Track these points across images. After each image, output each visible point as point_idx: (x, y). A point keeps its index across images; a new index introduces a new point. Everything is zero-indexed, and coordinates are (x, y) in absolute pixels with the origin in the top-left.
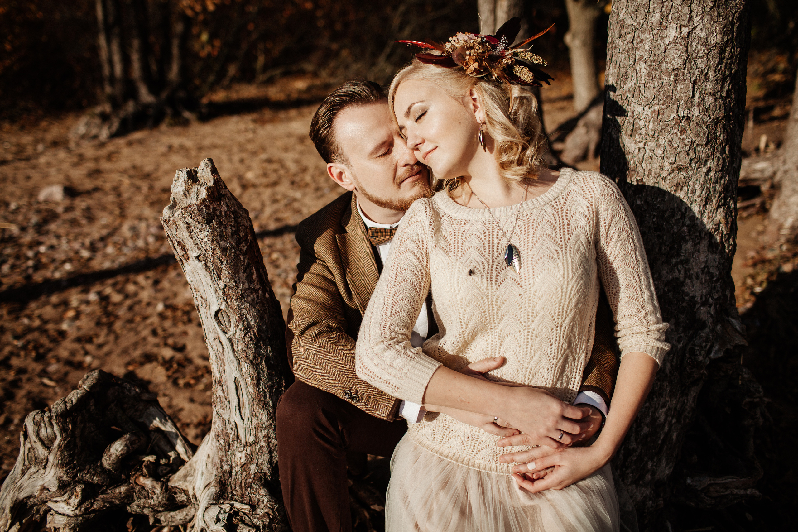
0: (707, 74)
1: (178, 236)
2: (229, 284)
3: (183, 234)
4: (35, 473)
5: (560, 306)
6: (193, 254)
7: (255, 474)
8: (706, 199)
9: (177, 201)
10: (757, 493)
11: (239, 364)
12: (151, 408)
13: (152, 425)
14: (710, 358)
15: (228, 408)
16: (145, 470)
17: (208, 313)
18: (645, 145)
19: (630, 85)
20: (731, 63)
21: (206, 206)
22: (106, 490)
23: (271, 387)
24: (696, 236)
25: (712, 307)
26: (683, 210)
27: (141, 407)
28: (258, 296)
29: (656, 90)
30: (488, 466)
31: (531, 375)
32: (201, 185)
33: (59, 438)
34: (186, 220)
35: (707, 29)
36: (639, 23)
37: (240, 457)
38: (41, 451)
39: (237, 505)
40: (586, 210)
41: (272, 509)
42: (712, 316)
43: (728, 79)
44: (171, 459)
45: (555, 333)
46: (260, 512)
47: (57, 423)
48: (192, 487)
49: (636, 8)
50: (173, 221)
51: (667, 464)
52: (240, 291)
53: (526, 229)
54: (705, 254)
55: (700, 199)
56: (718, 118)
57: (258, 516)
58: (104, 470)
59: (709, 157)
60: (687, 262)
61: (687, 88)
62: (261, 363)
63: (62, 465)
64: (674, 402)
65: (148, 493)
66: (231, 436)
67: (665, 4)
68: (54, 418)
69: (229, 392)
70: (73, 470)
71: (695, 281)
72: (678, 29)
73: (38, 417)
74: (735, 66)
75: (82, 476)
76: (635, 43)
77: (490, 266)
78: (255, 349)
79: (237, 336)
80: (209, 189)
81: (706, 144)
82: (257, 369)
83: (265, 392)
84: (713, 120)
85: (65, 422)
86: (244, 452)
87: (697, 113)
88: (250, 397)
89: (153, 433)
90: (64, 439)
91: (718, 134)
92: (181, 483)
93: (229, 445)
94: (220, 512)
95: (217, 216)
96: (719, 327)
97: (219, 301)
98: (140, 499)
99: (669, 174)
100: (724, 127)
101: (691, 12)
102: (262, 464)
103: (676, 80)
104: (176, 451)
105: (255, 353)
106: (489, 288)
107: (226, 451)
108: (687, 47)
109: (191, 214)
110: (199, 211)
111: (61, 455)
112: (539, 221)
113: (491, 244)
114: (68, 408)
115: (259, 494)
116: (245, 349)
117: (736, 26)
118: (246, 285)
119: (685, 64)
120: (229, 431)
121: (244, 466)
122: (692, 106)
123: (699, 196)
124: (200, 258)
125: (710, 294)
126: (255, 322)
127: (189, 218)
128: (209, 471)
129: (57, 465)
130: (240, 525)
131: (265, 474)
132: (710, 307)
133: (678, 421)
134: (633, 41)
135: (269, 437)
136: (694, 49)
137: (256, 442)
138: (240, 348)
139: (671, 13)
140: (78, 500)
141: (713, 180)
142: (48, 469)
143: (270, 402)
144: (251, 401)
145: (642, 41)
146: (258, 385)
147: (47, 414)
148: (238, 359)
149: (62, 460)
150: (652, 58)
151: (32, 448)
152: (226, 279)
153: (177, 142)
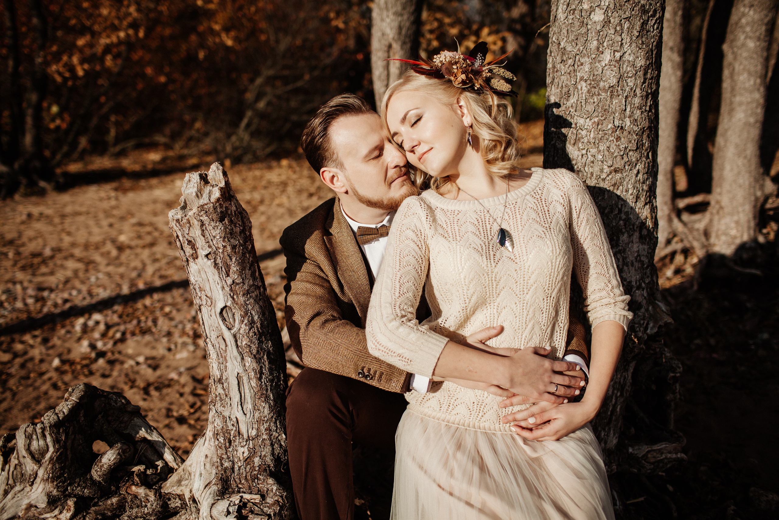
0: (635, 91)
1: (190, 235)
2: (236, 281)
3: (196, 232)
4: (20, 491)
5: (550, 278)
6: (202, 252)
7: (260, 466)
8: (637, 197)
9: (188, 202)
10: (685, 456)
11: (243, 359)
12: (135, 419)
13: (138, 436)
14: (647, 334)
15: (229, 405)
16: (136, 479)
17: (213, 311)
18: (587, 152)
19: (572, 101)
20: (651, 83)
21: (220, 204)
22: (98, 502)
23: (271, 381)
24: (630, 229)
25: (645, 291)
26: (620, 206)
27: (126, 419)
28: (260, 293)
29: (595, 104)
30: (492, 428)
31: (526, 341)
32: (213, 186)
33: (51, 449)
34: (201, 218)
35: (634, 54)
36: (579, 50)
37: (242, 451)
38: (30, 466)
39: (247, 496)
40: (561, 198)
41: (282, 497)
42: (645, 298)
43: (650, 96)
44: (159, 468)
45: (545, 303)
46: (269, 500)
47: (50, 434)
48: (188, 490)
49: (576, 38)
50: (188, 220)
51: (614, 434)
52: (246, 287)
53: (514, 215)
54: (637, 245)
55: (632, 196)
56: (644, 128)
57: (268, 505)
58: (94, 482)
59: (638, 161)
60: (624, 251)
61: (621, 102)
62: (263, 357)
63: (53, 480)
64: (619, 376)
65: (141, 501)
66: (232, 432)
67: (601, 33)
68: (48, 428)
69: (230, 389)
70: (64, 483)
71: (630, 268)
72: (612, 54)
73: (30, 430)
74: (654, 86)
75: (73, 490)
76: (576, 66)
77: (487, 247)
78: (258, 344)
79: (241, 331)
80: (221, 189)
81: (636, 150)
82: (260, 363)
83: (266, 386)
84: (641, 129)
85: (58, 433)
86: (247, 446)
87: (628, 123)
88: (252, 391)
89: (139, 443)
90: (56, 451)
91: (644, 141)
92: (175, 488)
93: (230, 442)
94: (229, 505)
95: (229, 215)
96: (650, 308)
97: (226, 297)
98: (132, 509)
99: (608, 176)
100: (648, 136)
101: (622, 39)
102: (265, 456)
103: (612, 95)
104: (164, 460)
105: (258, 348)
106: (489, 265)
107: (226, 448)
108: (619, 68)
109: (206, 212)
110: (214, 209)
111: (52, 468)
112: (524, 208)
113: (485, 229)
114: (61, 418)
115: (267, 484)
116: (249, 344)
117: (654, 53)
118: (251, 282)
119: (618, 82)
120: (230, 427)
121: (248, 460)
122: (625, 117)
123: (631, 194)
124: (210, 256)
125: (642, 279)
126: (258, 317)
127: (204, 216)
128: (208, 471)
129: (47, 480)
130: (251, 516)
131: (269, 466)
132: (643, 290)
133: (622, 395)
134: (574, 65)
135: (270, 430)
136: (625, 70)
137: (258, 436)
138: (244, 343)
139: (606, 40)
140: (71, 513)
141: (641, 181)
142: (35, 486)
143: (271, 395)
144: (253, 395)
145: (582, 64)
146: (260, 379)
147: (39, 426)
148: (241, 354)
149: (52, 474)
150: (591, 78)
151: (20, 464)
152: (234, 276)
153: (35, 211)
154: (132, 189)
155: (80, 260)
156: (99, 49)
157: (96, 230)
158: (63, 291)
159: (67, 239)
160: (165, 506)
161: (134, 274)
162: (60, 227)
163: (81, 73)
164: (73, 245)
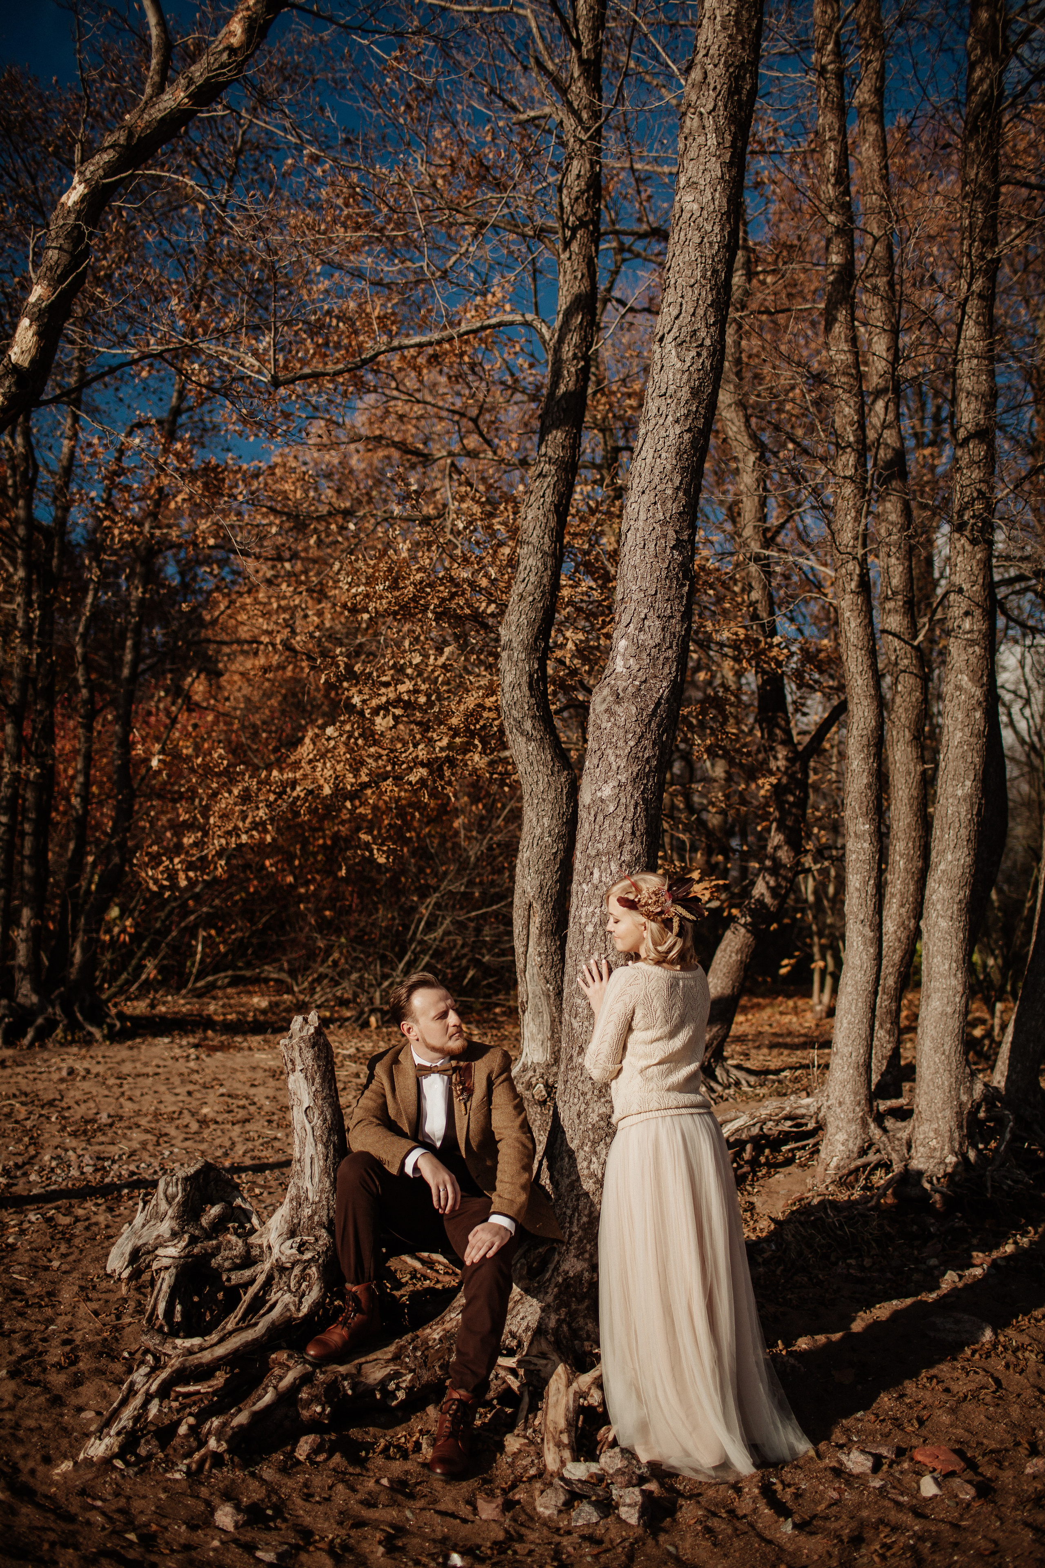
1: (293, 1055)
3: (296, 1054)
4: (153, 1226)
6: (298, 1068)
7: (318, 1221)
11: (316, 1145)
12: (235, 1192)
13: (235, 1202)
15: (303, 1178)
16: (230, 1232)
17: (301, 1109)
21: (314, 1037)
22: (203, 1241)
27: (229, 1189)
28: (332, 1101)
32: (311, 1025)
33: (180, 1196)
37: (307, 1212)
38: (163, 1206)
39: (305, 1239)
44: (249, 1226)
46: (321, 1242)
47: (181, 1185)
48: (266, 1241)
50: (292, 1044)
52: (325, 1095)
57: (319, 1245)
58: (202, 1228)
62: (330, 1146)
63: (177, 1218)
65: (233, 1246)
66: (303, 1198)
68: (180, 1180)
69: (305, 1166)
70: (183, 1222)
73: (168, 1180)
75: (188, 1229)
78: (328, 1135)
79: (318, 1125)
80: (316, 1027)
82: (328, 1149)
83: (330, 1167)
85: (186, 1185)
86: (311, 1208)
88: (320, 1169)
89: (235, 1208)
90: (183, 1197)
92: (257, 1240)
93: (300, 1205)
94: (293, 1242)
95: (319, 1045)
97: (310, 1100)
102: (323, 1216)
104: (251, 1222)
105: (327, 1139)
107: (297, 1210)
109: (305, 1042)
110: (310, 1040)
111: (178, 1210)
114: (188, 1176)
115: (321, 1232)
116: (322, 1134)
120: (302, 1194)
121: (310, 1218)
124: (303, 1071)
126: (331, 1119)
127: (303, 1044)
128: (282, 1225)
129: (173, 1218)
130: (306, 1251)
137: (320, 1202)
138: (318, 1133)
142: (164, 1222)
144: (320, 1172)
146: (326, 1160)
147: (175, 1178)
148: (315, 1141)
149: (177, 1214)
151: (157, 1205)
152: (317, 1086)
153: (79, 1066)
154: (222, 1048)
155: (147, 1131)
156: (210, 851)
157: (169, 1098)
158: (128, 1163)
159: (128, 1107)
160: (248, 1252)
161: (219, 1153)
162: (117, 1091)
163: (183, 883)
164: (138, 1113)
